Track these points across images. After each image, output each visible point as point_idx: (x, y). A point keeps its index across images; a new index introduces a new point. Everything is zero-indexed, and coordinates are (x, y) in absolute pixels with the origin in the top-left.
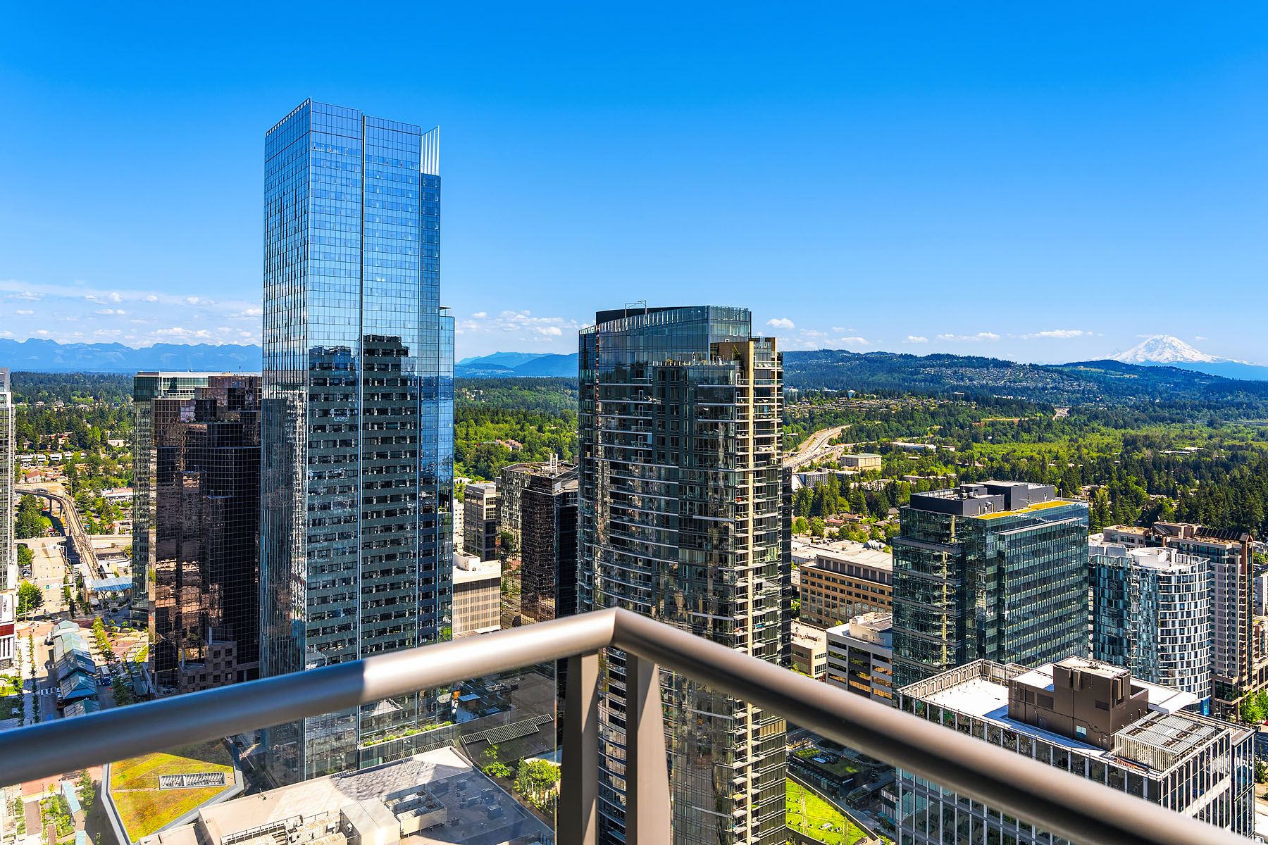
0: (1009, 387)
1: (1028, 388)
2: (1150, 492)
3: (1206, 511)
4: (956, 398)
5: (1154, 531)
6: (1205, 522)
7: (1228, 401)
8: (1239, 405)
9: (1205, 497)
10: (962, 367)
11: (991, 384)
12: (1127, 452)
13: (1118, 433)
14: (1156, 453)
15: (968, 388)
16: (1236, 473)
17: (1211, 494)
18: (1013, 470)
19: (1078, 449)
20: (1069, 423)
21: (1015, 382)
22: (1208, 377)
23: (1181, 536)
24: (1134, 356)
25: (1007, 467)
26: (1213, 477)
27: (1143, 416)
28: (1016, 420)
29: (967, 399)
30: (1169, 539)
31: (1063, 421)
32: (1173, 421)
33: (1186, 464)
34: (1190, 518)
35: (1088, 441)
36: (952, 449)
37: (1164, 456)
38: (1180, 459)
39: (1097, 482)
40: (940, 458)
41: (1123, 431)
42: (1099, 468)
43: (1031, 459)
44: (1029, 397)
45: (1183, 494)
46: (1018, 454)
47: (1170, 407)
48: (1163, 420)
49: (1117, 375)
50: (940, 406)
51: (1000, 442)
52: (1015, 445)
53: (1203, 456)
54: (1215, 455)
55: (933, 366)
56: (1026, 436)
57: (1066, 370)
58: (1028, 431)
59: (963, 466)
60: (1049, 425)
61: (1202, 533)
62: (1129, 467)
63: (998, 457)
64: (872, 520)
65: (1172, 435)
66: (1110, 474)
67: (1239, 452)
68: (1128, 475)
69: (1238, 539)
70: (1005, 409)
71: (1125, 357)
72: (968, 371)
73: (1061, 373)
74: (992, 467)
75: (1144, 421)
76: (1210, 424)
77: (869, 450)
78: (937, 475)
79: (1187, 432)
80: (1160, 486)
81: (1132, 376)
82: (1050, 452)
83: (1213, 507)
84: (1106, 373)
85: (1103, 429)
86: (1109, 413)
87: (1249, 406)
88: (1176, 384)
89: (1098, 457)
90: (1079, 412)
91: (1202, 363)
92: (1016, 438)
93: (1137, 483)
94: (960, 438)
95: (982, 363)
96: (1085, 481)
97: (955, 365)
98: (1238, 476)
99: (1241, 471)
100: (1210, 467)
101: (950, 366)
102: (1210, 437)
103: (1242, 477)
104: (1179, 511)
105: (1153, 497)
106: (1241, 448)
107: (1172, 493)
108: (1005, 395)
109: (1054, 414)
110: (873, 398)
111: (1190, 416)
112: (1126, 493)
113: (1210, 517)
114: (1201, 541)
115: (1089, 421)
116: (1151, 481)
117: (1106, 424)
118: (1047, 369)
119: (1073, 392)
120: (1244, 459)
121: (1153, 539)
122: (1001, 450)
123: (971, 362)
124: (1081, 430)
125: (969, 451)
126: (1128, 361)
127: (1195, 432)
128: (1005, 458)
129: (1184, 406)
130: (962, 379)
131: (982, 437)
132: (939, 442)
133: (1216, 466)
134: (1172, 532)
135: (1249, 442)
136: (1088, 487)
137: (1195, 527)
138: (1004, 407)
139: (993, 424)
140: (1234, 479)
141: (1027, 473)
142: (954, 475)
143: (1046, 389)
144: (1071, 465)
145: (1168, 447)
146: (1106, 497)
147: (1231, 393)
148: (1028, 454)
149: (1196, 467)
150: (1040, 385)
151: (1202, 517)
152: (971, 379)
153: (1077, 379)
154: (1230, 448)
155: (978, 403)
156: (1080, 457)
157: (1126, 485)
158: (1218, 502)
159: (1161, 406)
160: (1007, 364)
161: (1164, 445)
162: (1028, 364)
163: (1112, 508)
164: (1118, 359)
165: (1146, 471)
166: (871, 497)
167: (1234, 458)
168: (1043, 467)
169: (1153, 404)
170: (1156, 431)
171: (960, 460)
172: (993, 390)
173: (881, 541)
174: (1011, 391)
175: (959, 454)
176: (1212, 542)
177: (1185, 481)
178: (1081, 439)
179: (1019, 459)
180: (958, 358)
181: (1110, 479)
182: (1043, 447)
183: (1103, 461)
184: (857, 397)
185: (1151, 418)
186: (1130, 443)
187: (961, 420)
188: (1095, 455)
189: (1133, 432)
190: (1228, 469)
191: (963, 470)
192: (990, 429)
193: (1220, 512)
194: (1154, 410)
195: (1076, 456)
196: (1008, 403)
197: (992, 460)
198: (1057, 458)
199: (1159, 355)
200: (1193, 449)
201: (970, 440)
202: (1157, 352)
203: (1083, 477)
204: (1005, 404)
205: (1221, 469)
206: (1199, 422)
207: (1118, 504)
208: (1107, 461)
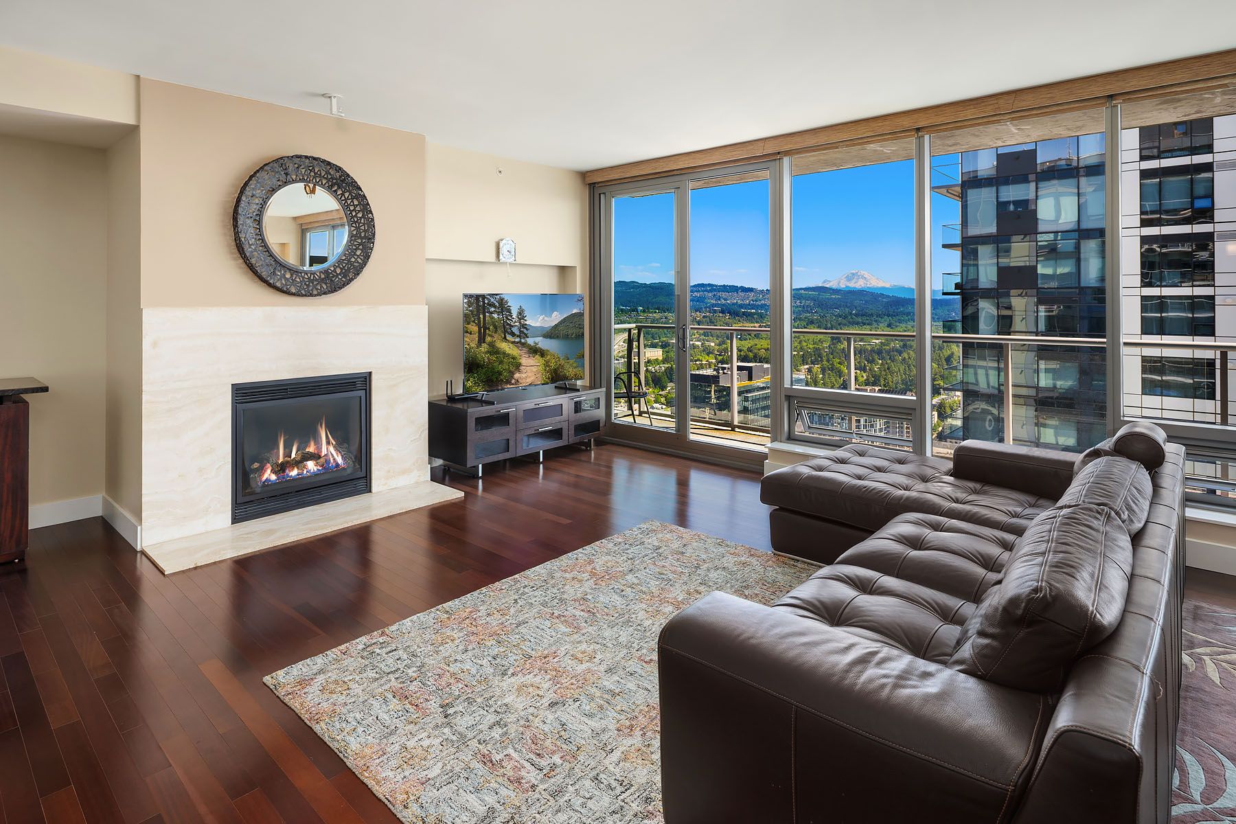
0: (753, 304)
1: (765, 305)
3: (885, 379)
4: (715, 311)
6: (884, 385)
7: (901, 312)
9: (885, 370)
10: (719, 291)
11: (740, 302)
12: (833, 344)
15: (724, 305)
16: (905, 355)
17: (888, 369)
18: (755, 356)
19: (800, 342)
21: (756, 301)
22: (888, 296)
24: (838, 284)
25: (751, 355)
26: (890, 358)
27: (844, 321)
29: (722, 312)
32: (864, 324)
33: (872, 351)
34: (874, 384)
36: (713, 344)
37: (859, 346)
38: (869, 348)
39: (813, 363)
40: (704, 351)
42: (815, 355)
43: (767, 350)
44: (766, 310)
45: (870, 370)
46: (758, 347)
47: (862, 315)
48: (857, 323)
49: (827, 296)
50: (704, 317)
51: (746, 340)
52: (756, 341)
53: (884, 345)
54: (892, 345)
55: (699, 291)
59: (720, 355)
61: (880, 391)
62: (835, 354)
63: (745, 349)
64: (656, 391)
66: (821, 358)
68: (834, 358)
70: (749, 318)
71: (832, 284)
72: (724, 295)
75: (845, 325)
76: (889, 325)
77: (654, 346)
78: (702, 361)
81: (837, 296)
83: (890, 376)
84: (819, 295)
86: (821, 320)
88: (866, 302)
89: (814, 348)
90: (800, 319)
91: (883, 288)
93: (839, 364)
94: (718, 337)
95: (734, 289)
96: (804, 362)
97: (715, 290)
98: (907, 358)
99: (908, 354)
100: (888, 352)
101: (710, 291)
104: (867, 379)
107: (863, 369)
108: (749, 309)
110: (656, 312)
111: (876, 321)
112: (831, 370)
113: (888, 383)
115: (807, 325)
117: (819, 327)
119: (797, 307)
120: (911, 346)
122: (746, 344)
123: (726, 288)
125: (724, 346)
126: (834, 287)
128: (750, 350)
129: (872, 315)
130: (719, 299)
132: (704, 340)
133: (893, 351)
136: (807, 367)
140: (904, 359)
141: (765, 358)
142: (714, 361)
145: (860, 341)
146: (819, 373)
147: (903, 306)
148: (766, 346)
149: (879, 352)
151: (882, 383)
152: (725, 300)
153: (798, 299)
155: (731, 315)
157: (833, 364)
158: (893, 373)
159: (856, 315)
160: (751, 290)
163: (823, 379)
164: (827, 286)
166: (655, 376)
169: (851, 314)
171: (718, 352)
172: (741, 306)
173: (662, 404)
174: (753, 307)
175: (717, 347)
177: (872, 361)
179: (759, 350)
180: (716, 286)
181: (822, 361)
183: (817, 350)
184: (644, 311)
185: (849, 322)
186: (835, 339)
188: (811, 346)
190: (900, 353)
191: (720, 358)
193: (894, 380)
194: (851, 318)
195: (798, 347)
196: (751, 315)
199: (855, 283)
200: (877, 341)
201: (725, 339)
202: (854, 281)
203: (803, 361)
204: (749, 315)
205: (895, 353)
206: (881, 325)
207: (827, 376)
208: (819, 349)
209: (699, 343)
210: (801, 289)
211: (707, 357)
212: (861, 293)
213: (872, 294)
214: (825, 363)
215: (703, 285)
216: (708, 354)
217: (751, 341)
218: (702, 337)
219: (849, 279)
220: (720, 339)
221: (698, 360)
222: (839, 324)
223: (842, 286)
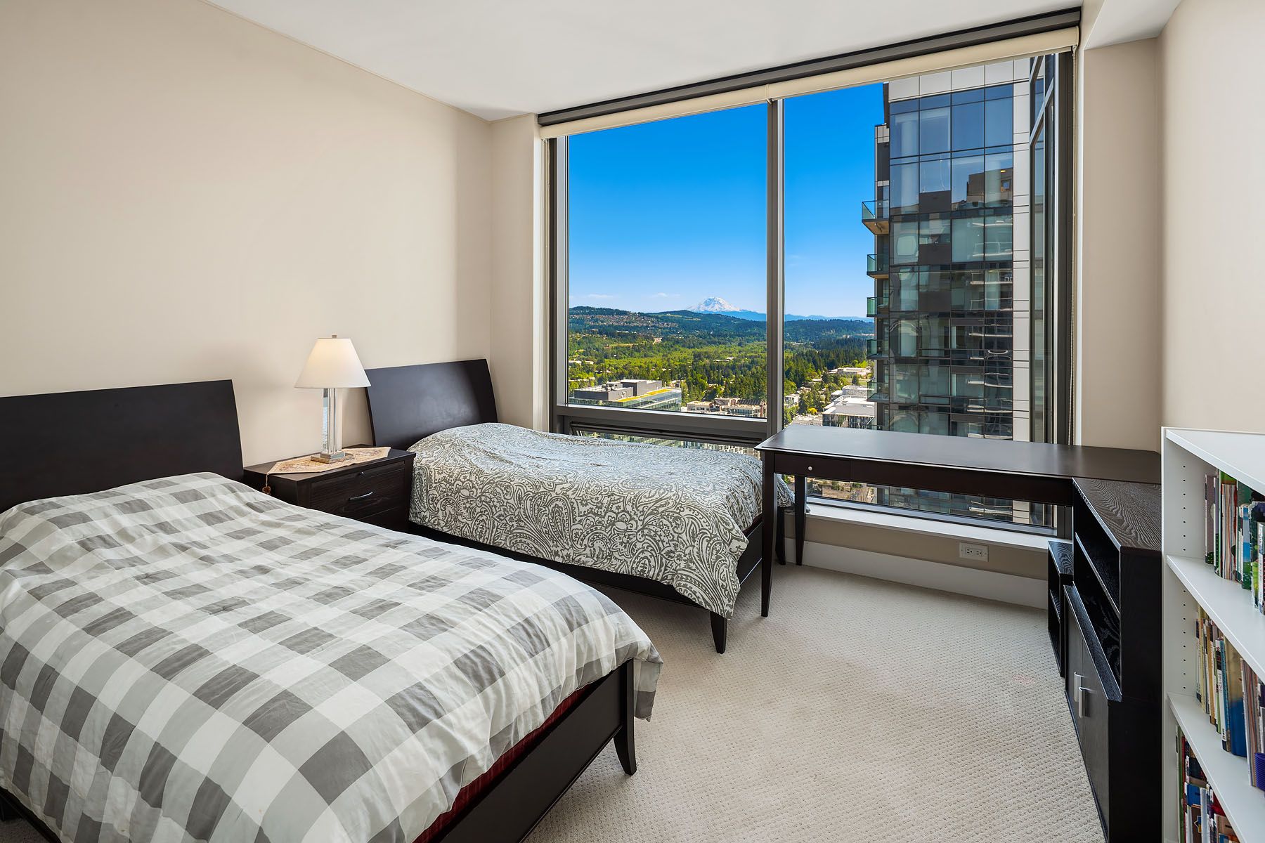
0: (627, 326)
1: (637, 326)
2: (709, 383)
3: (740, 391)
4: (593, 333)
5: (715, 403)
7: (749, 333)
8: (754, 334)
9: (739, 384)
10: (597, 314)
11: (615, 324)
12: (696, 361)
13: (691, 351)
14: (711, 361)
15: (601, 326)
16: (754, 370)
17: (742, 382)
18: (630, 374)
19: (668, 360)
20: (663, 346)
21: (630, 323)
22: (738, 319)
23: (729, 405)
24: (698, 308)
25: (627, 372)
26: (742, 373)
27: (704, 341)
28: (631, 345)
29: (600, 333)
30: (723, 407)
31: (659, 345)
32: (720, 343)
33: (727, 366)
34: (731, 396)
35: (673, 356)
36: (592, 363)
37: (716, 362)
38: (725, 364)
39: (679, 378)
40: (584, 369)
41: (693, 350)
42: (680, 371)
43: (640, 367)
44: (638, 331)
45: (727, 383)
46: (633, 364)
47: (718, 336)
48: (714, 343)
49: (690, 318)
50: (582, 338)
51: (621, 358)
52: (630, 359)
53: (737, 362)
54: (743, 361)
55: (578, 314)
56: (637, 354)
57: (660, 316)
58: (638, 351)
59: (599, 373)
60: (651, 347)
61: (740, 402)
62: (698, 370)
63: (621, 366)
65: (720, 351)
66: (687, 374)
67: (755, 359)
68: (697, 374)
69: (759, 405)
70: (624, 338)
71: (693, 308)
72: (601, 317)
73: (657, 318)
74: (617, 372)
75: (705, 344)
76: (740, 345)
78: (582, 377)
79: (728, 349)
80: (714, 379)
81: (697, 319)
82: (651, 363)
84: (683, 317)
85: (682, 349)
86: (685, 340)
87: (759, 335)
88: (721, 323)
89: (680, 365)
90: (668, 339)
91: (734, 312)
92: (631, 355)
93: (702, 378)
94: (596, 356)
95: (610, 312)
96: (672, 378)
97: (593, 313)
99: (757, 369)
100: (740, 367)
101: (589, 314)
102: (740, 352)
103: (757, 372)
104: (725, 392)
105: (711, 385)
106: (755, 357)
107: (721, 383)
108: (624, 330)
109: (654, 341)
111: (729, 341)
112: (696, 384)
113: (743, 394)
114: (739, 407)
115: (674, 344)
116: (709, 376)
117: (683, 346)
118: (648, 315)
119: (664, 329)
120: (757, 363)
121: (714, 407)
122: (622, 363)
123: (602, 311)
124: (669, 350)
125: (602, 364)
126: (695, 311)
127: (732, 349)
128: (625, 367)
129: (726, 335)
130: (597, 321)
131: (610, 355)
132: (583, 359)
133: (744, 367)
134: (724, 403)
135: (760, 353)
136: (675, 381)
137: (737, 399)
138: (623, 337)
139: (617, 348)
140: (753, 374)
141: (641, 374)
142: (594, 378)
143: (648, 327)
144: (664, 370)
145: (718, 358)
146: (685, 386)
147: (750, 327)
148: (639, 364)
149: (733, 368)
150: (645, 325)
151: (738, 394)
152: (602, 322)
153: (666, 321)
154: (750, 357)
155: (607, 336)
156: (669, 365)
157: (696, 379)
158: (745, 386)
159: (714, 336)
160: (625, 313)
161: (716, 357)
162: (637, 312)
163: (690, 392)
164: (690, 310)
165: (706, 371)
167: (753, 362)
168: (648, 371)
169: (709, 335)
170: (711, 349)
171: (596, 370)
172: (616, 328)
174: (627, 328)
175: (596, 366)
176: (745, 407)
177: (727, 376)
178: (669, 355)
179: (633, 368)
180: (594, 309)
181: (687, 376)
182: (648, 360)
183: (682, 366)
185: (708, 342)
186: (697, 356)
187: (597, 346)
188: (677, 363)
189: (699, 350)
190: (750, 368)
191: (599, 375)
192: (615, 351)
193: (747, 391)
194: (710, 338)
195: (667, 365)
196: (626, 335)
197: (617, 368)
198: (656, 366)
199: (712, 307)
200: (731, 358)
201: (603, 357)
202: (712, 305)
203: (672, 376)
204: (624, 336)
205: (746, 369)
206: (733, 344)
207: (692, 390)
208: (685, 366)
209: (579, 362)
210: (668, 312)
211: (587, 375)
212: (717, 317)
213: (726, 317)
214: (690, 378)
215: (581, 308)
216: (588, 372)
217: (626, 360)
218: (582, 356)
219: (707, 304)
220: (599, 358)
221: (579, 378)
222: (700, 344)
223: (702, 310)
